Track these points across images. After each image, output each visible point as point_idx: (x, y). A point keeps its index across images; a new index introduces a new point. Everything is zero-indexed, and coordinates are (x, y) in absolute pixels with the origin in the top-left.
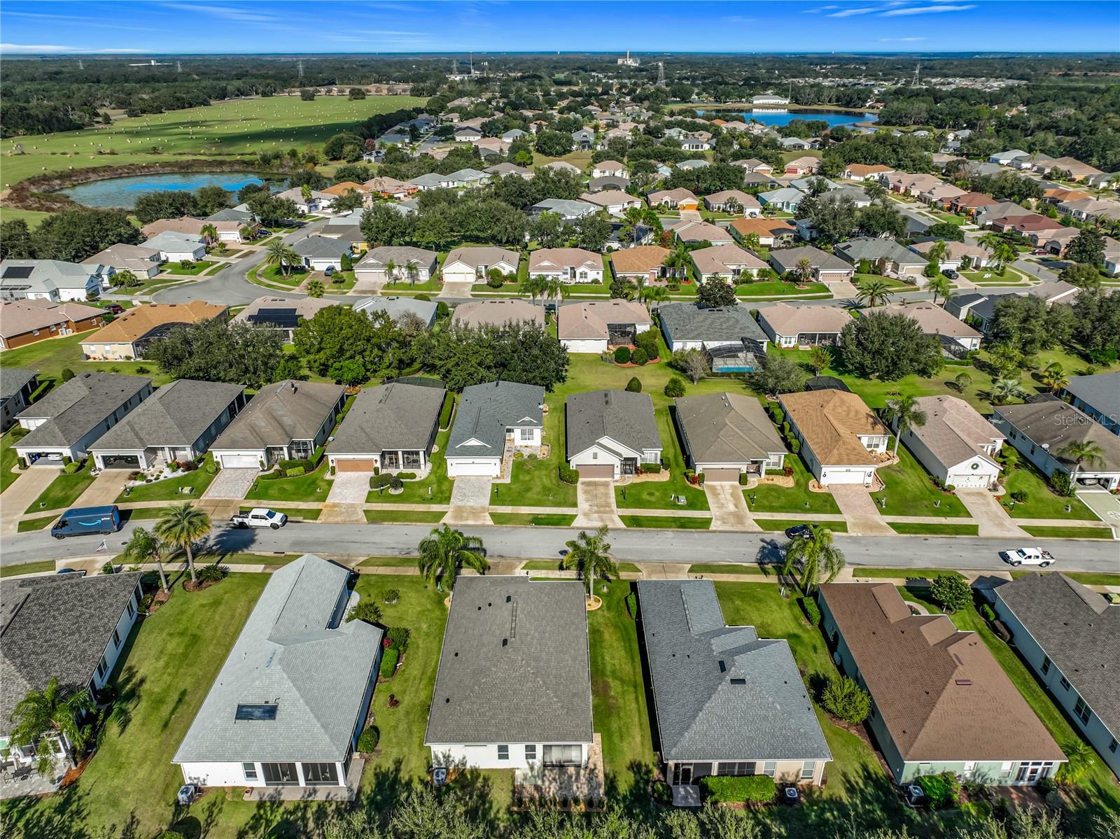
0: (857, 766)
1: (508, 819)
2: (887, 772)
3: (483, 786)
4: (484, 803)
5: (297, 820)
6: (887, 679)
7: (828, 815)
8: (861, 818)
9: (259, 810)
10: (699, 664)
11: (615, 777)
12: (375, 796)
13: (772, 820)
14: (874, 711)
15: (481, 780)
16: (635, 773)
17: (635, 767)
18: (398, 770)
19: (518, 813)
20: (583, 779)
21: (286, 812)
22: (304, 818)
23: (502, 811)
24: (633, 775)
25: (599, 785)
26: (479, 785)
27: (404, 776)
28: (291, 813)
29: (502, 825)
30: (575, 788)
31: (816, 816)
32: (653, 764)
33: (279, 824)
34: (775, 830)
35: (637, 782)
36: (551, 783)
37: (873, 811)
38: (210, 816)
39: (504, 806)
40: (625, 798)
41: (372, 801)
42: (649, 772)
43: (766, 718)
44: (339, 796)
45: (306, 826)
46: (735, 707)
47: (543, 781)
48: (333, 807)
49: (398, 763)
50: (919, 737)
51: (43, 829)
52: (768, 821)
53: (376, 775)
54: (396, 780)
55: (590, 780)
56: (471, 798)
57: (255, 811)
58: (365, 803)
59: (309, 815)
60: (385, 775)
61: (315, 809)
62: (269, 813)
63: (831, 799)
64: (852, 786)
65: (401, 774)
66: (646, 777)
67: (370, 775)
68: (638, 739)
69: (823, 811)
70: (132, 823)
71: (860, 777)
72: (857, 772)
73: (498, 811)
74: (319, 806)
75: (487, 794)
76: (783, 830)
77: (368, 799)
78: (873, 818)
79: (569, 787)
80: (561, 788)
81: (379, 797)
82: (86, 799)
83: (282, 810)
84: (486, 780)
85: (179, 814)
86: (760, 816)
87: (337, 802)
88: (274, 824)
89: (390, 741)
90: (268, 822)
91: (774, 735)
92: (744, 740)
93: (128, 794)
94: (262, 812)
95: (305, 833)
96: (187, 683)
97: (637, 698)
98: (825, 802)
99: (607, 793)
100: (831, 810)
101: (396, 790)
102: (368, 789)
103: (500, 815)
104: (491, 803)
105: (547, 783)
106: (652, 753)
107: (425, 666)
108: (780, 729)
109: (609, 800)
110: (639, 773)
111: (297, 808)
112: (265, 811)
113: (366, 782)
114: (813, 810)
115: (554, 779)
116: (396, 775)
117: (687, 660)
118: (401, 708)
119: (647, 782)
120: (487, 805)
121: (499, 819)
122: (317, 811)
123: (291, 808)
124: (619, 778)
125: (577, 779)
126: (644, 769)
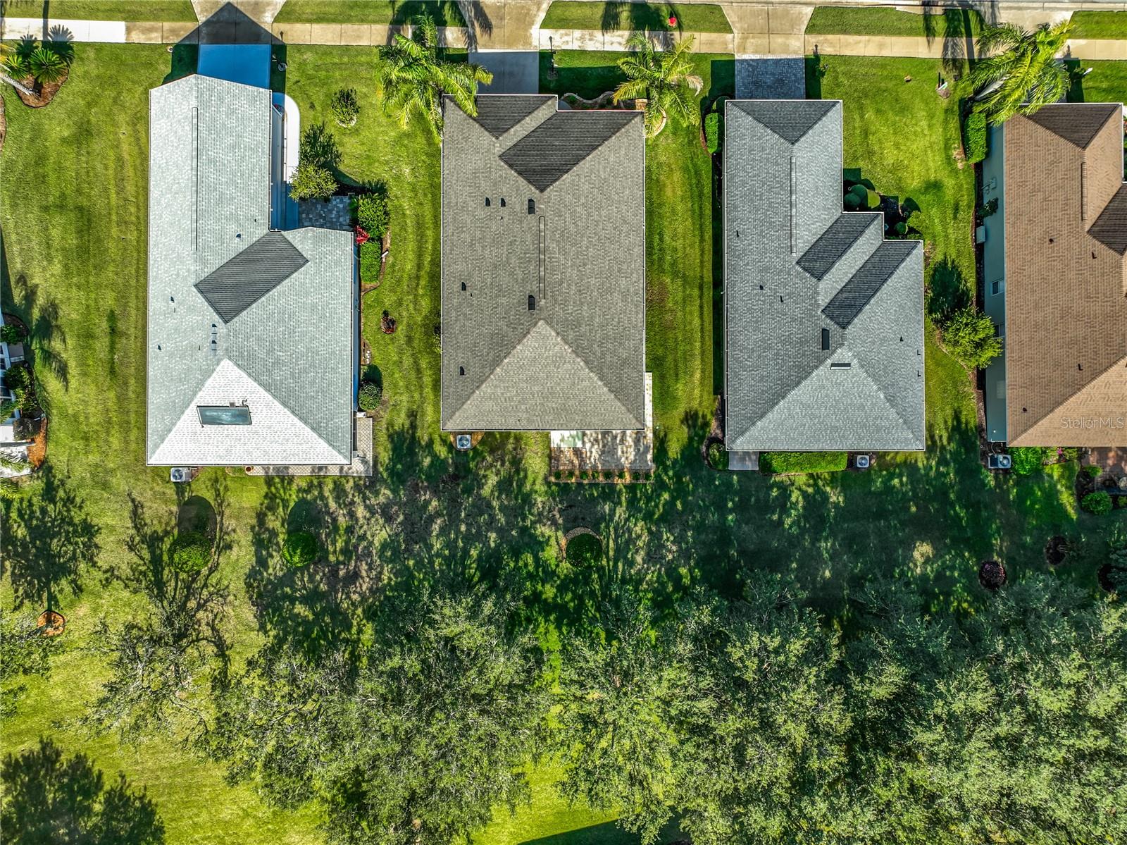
0: (949, 412)
1: (546, 492)
2: (981, 420)
3: (515, 449)
4: (517, 471)
5: (315, 500)
6: (1036, 325)
7: (896, 482)
8: (930, 484)
9: (269, 488)
10: (794, 320)
11: (666, 435)
12: (394, 466)
13: (832, 488)
14: (999, 361)
15: (511, 440)
16: (689, 427)
17: (691, 418)
18: (413, 426)
19: (556, 484)
20: (630, 441)
21: (300, 490)
22: (322, 497)
23: (539, 482)
24: (686, 430)
25: (647, 448)
26: (510, 447)
27: (423, 435)
28: (308, 491)
29: (539, 499)
30: (620, 453)
31: (881, 482)
32: (712, 412)
33: (296, 504)
34: (833, 499)
35: (691, 439)
36: (593, 445)
37: (947, 474)
38: (218, 495)
39: (541, 476)
40: (675, 462)
41: (392, 472)
42: (706, 424)
43: (862, 407)
44: (354, 469)
45: (327, 506)
46: (827, 396)
47: (584, 443)
48: (351, 483)
49: (412, 415)
50: (1040, 423)
51: (42, 520)
52: (828, 489)
53: (390, 436)
54: (414, 440)
55: (637, 441)
56: (503, 465)
57: (265, 489)
58: (385, 475)
59: (327, 494)
60: (400, 434)
61: (331, 486)
62: (282, 492)
63: (905, 462)
64: (934, 442)
65: (419, 433)
66: (701, 432)
67: (383, 437)
68: (698, 375)
69: (891, 476)
70: (136, 507)
71: (947, 429)
72: (946, 422)
73: (534, 483)
74: (335, 483)
75: (521, 459)
76: (841, 499)
77: (387, 469)
78: (943, 483)
79: (612, 451)
80: (603, 452)
81: (399, 466)
82: (70, 484)
83: (294, 487)
84: (518, 439)
85: (183, 493)
86: (820, 483)
87: (354, 477)
88: (292, 504)
89: (396, 385)
90: (285, 503)
91: (865, 425)
92: (827, 429)
93: (113, 471)
94: (273, 489)
95: (328, 513)
96: (109, 300)
97: (701, 307)
98: (898, 465)
99: (655, 460)
100: (900, 476)
101: (416, 454)
102: (385, 457)
103: (537, 487)
104: (525, 471)
105: (588, 445)
106: (712, 397)
107: (420, 256)
108: (876, 419)
109: (658, 468)
110: (694, 426)
111: (311, 486)
112: (276, 488)
113: (381, 449)
114: (880, 476)
115: (596, 440)
116: (414, 433)
117: (778, 305)
118: (401, 329)
119: (702, 438)
120: (522, 474)
121: (536, 492)
122: (334, 489)
123: (304, 485)
124: (670, 436)
125: (622, 441)
126: (700, 421)
